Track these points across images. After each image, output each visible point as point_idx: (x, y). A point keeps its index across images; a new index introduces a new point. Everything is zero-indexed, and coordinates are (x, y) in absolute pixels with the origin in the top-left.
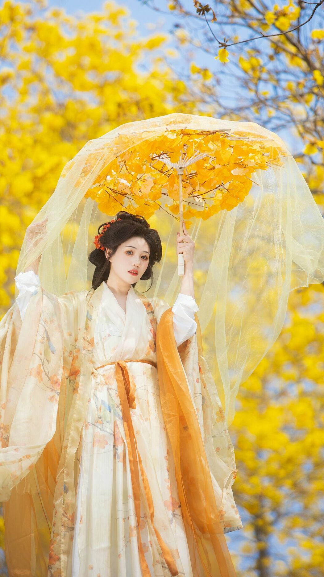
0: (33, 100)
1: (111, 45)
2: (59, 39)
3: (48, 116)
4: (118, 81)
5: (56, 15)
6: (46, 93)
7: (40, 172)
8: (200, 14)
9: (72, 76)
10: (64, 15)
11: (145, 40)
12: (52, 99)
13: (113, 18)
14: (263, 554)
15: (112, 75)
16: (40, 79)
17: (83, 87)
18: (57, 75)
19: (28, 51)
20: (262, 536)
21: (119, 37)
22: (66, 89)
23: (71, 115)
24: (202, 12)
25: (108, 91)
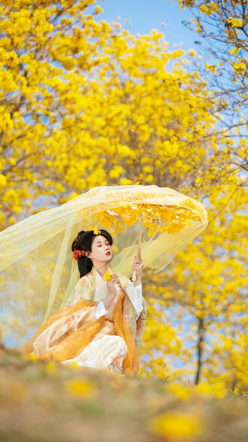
0: (107, 79)
1: (152, 54)
2: (125, 47)
3: (114, 89)
4: (154, 74)
5: (125, 34)
6: (115, 76)
7: (110, 116)
8: (226, 27)
9: (130, 68)
10: (130, 35)
11: (171, 53)
12: (118, 80)
13: (156, 39)
14: (201, 340)
15: (152, 70)
16: (113, 69)
17: (135, 75)
18: (122, 67)
19: (107, 53)
20: (202, 330)
21: (158, 50)
22: (126, 75)
23: (127, 90)
24: (227, 26)
25: (149, 78)
